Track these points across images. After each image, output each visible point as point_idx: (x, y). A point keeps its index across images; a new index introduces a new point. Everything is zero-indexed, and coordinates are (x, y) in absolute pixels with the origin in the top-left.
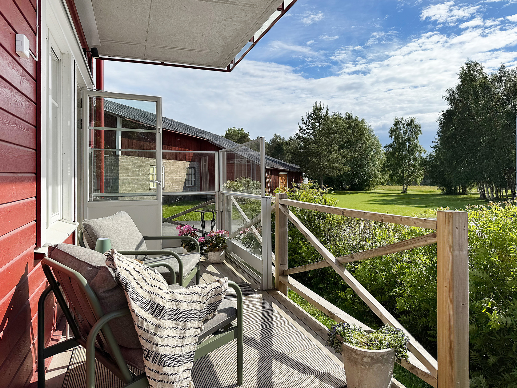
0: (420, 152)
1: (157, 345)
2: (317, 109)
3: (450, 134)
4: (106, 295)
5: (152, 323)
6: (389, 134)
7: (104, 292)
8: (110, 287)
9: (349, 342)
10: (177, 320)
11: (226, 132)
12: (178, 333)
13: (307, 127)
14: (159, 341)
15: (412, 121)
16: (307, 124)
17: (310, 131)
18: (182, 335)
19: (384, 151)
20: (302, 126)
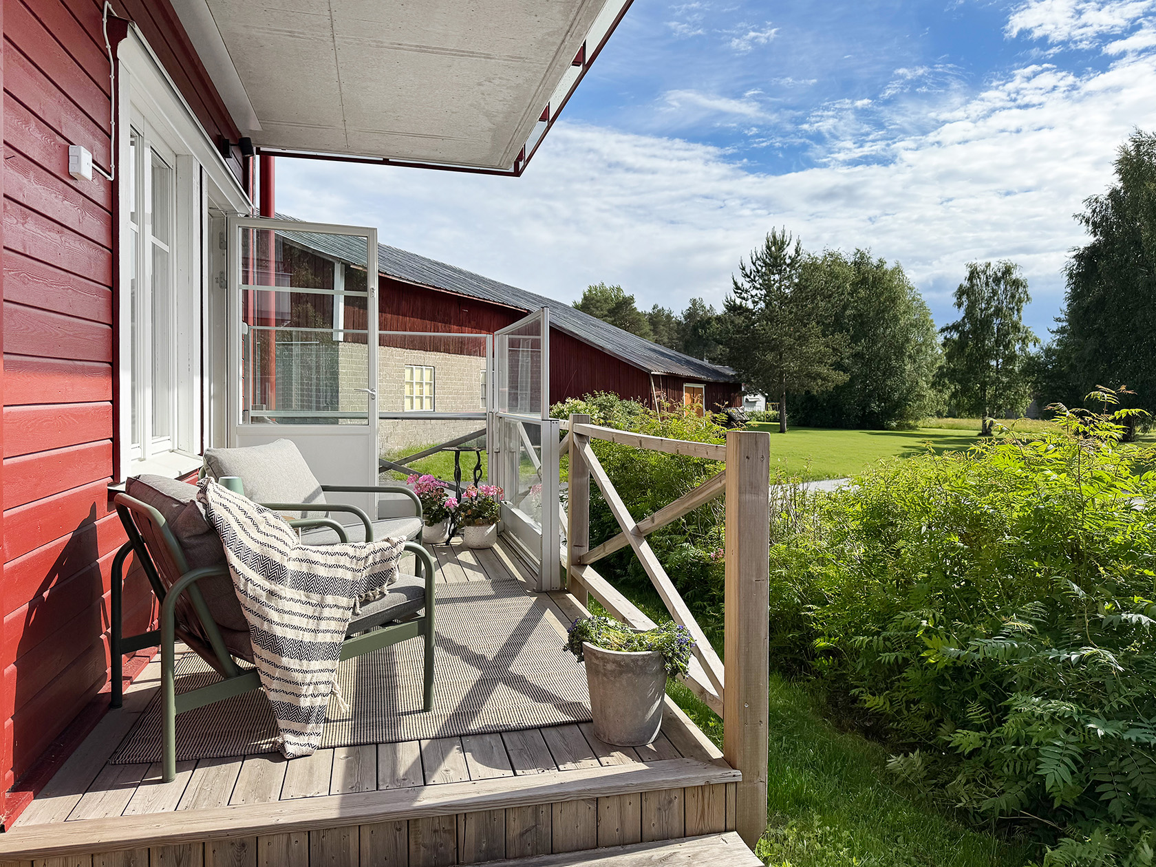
0: (1024, 341)
1: (270, 622)
2: (775, 242)
3: (1091, 302)
4: (194, 541)
5: (262, 588)
6: (955, 300)
7: (189, 537)
8: (199, 530)
9: (591, 641)
10: (308, 589)
11: (585, 295)
12: (309, 610)
13: (751, 284)
14: (274, 616)
15: (1008, 271)
16: (752, 277)
17: (758, 292)
18: (316, 614)
19: (940, 339)
20: (741, 281)
